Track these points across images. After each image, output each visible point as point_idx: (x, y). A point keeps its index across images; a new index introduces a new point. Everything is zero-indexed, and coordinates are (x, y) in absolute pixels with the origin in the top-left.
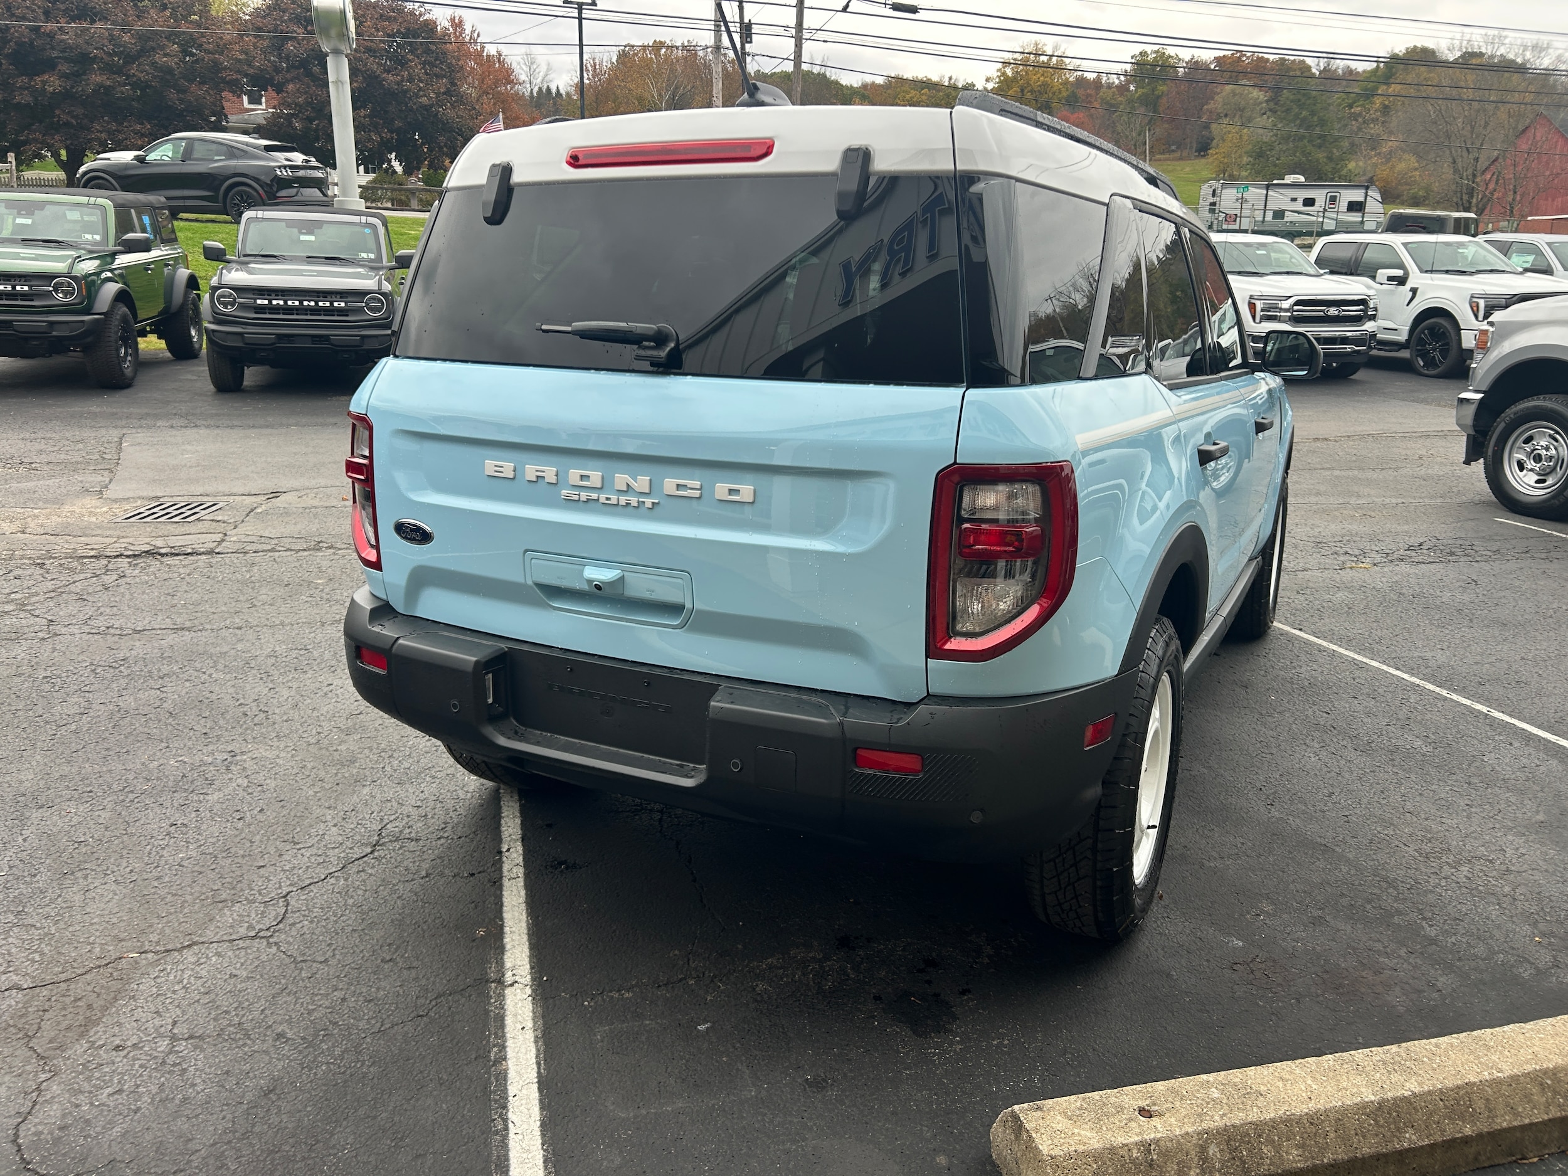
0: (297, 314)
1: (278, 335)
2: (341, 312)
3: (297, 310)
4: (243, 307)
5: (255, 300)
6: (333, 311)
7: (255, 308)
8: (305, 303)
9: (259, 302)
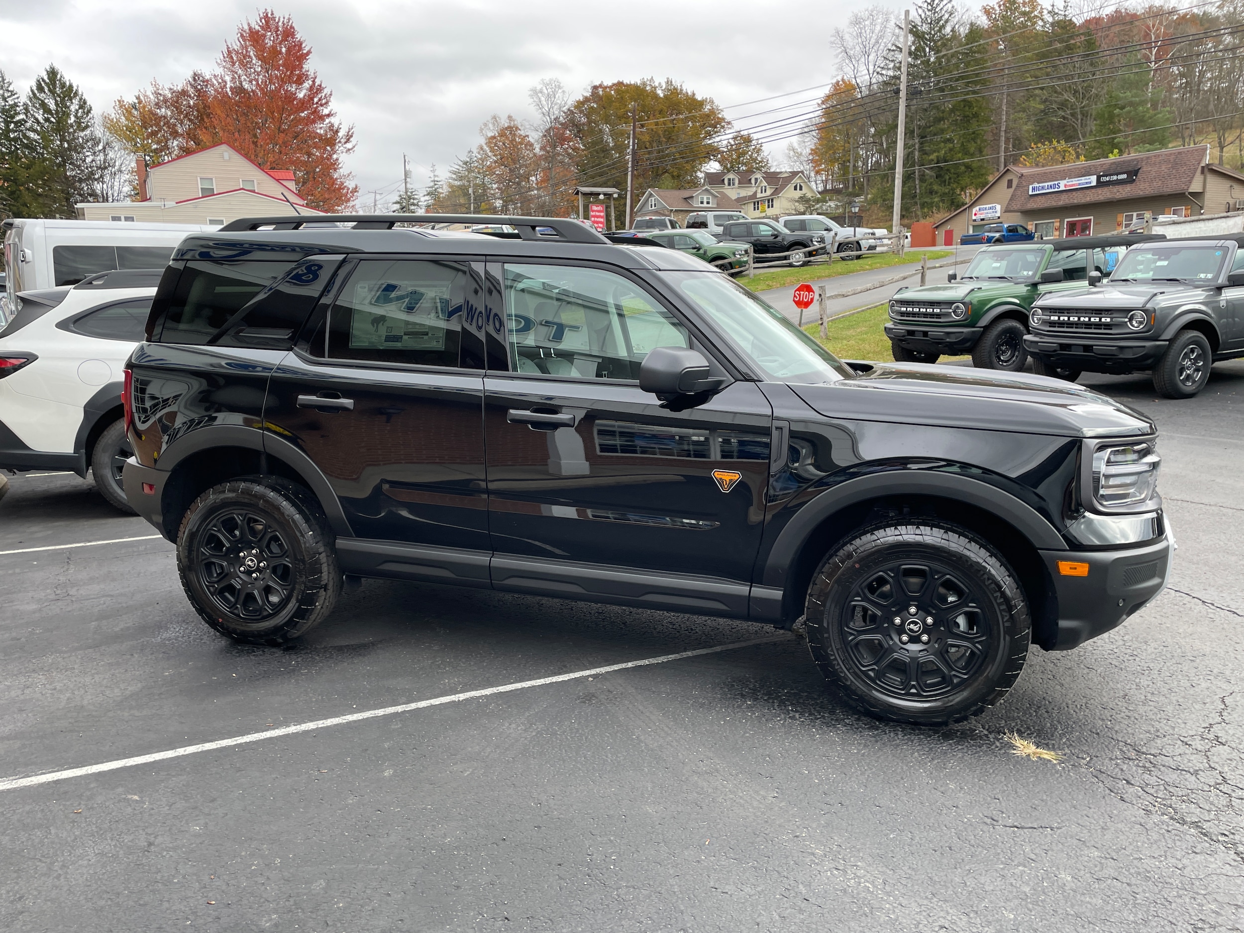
0: (1076, 328)
1: (1061, 345)
2: (1107, 326)
3: (1077, 324)
4: (1045, 322)
5: (1050, 316)
6: (1100, 325)
7: (1050, 323)
8: (1082, 319)
9: (1052, 318)
